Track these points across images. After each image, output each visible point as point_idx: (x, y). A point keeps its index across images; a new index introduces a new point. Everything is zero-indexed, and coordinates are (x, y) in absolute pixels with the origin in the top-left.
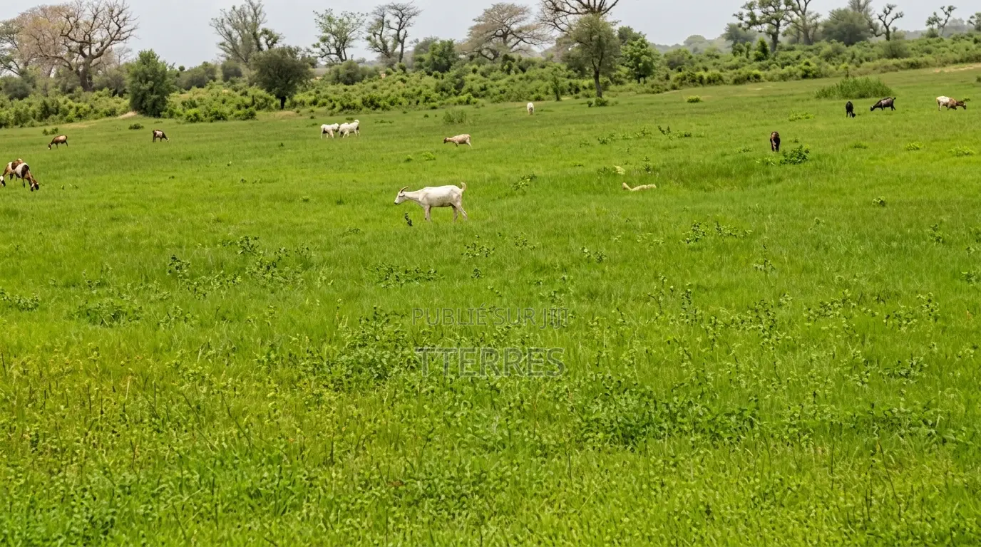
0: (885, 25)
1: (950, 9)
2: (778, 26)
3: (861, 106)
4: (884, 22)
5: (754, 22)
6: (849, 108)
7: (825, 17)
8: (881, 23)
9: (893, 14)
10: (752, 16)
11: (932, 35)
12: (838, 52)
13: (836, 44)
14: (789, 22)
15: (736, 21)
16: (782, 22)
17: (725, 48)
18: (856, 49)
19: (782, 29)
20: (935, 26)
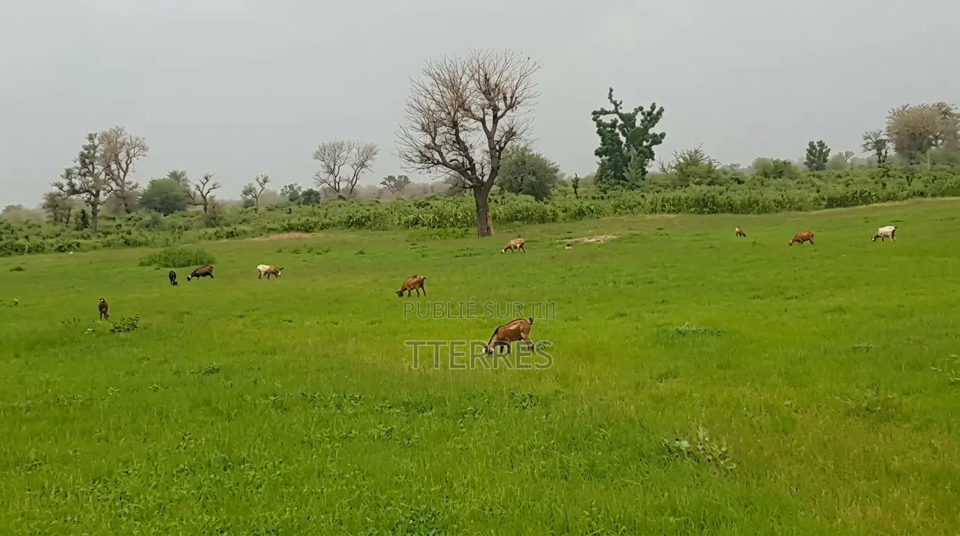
0: (203, 195)
1: (265, 181)
2: (97, 195)
3: (182, 273)
4: (202, 192)
5: (74, 191)
6: (172, 277)
7: (144, 186)
8: (198, 193)
9: (208, 185)
10: (72, 185)
11: (248, 204)
12: (156, 222)
13: (155, 213)
14: (109, 192)
15: (56, 190)
16: (102, 193)
17: (45, 216)
18: (176, 218)
19: (102, 197)
20: (250, 197)
